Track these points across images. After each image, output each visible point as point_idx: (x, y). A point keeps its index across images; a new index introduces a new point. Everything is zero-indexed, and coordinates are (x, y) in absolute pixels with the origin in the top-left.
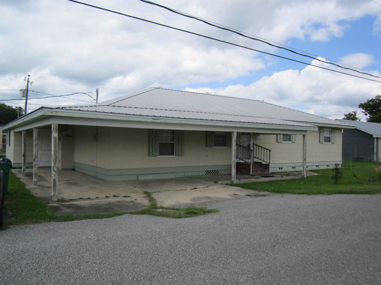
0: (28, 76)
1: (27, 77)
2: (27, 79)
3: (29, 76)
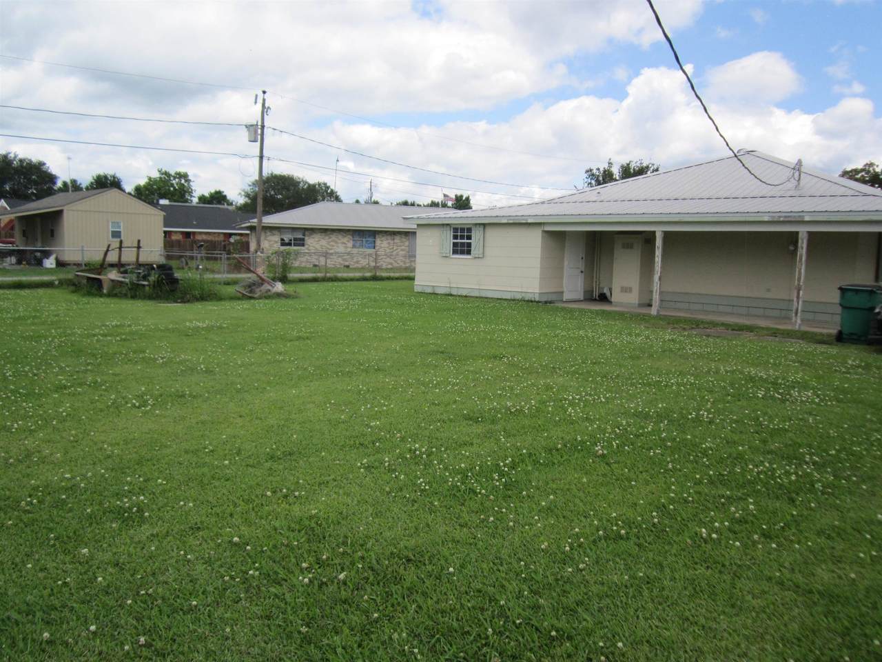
0: (262, 93)
1: (261, 95)
2: (260, 101)
3: (264, 92)
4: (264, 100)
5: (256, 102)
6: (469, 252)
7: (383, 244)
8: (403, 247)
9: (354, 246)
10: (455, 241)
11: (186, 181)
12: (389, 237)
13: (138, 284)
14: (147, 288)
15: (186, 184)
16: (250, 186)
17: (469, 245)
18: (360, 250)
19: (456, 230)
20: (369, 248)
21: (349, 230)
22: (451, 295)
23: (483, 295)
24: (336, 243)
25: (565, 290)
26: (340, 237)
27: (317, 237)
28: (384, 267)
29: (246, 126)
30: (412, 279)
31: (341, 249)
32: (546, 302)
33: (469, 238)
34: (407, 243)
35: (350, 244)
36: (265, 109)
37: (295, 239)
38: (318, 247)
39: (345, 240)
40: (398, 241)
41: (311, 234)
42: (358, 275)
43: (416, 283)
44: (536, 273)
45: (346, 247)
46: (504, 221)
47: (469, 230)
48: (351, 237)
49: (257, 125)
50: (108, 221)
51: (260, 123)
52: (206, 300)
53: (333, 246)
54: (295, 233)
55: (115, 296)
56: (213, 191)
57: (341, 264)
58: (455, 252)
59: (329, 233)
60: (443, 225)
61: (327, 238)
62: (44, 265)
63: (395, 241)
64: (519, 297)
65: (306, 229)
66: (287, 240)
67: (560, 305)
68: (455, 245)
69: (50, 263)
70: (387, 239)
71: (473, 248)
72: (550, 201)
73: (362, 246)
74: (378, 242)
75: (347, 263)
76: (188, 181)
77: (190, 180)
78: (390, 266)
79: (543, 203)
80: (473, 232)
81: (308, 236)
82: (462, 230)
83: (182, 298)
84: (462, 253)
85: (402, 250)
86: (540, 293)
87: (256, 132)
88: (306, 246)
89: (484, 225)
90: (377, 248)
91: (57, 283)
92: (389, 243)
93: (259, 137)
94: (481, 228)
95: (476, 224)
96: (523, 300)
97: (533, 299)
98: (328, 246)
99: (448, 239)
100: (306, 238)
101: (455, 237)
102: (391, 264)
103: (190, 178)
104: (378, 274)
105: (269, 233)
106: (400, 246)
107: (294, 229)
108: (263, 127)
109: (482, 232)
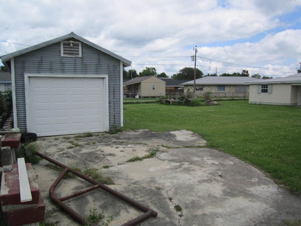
1: (195, 47)
4: (196, 49)
5: (194, 49)
6: (267, 92)
7: (227, 89)
8: (234, 90)
9: (218, 90)
10: (262, 89)
11: (154, 70)
12: (229, 87)
13: (181, 102)
14: (183, 103)
15: (154, 71)
16: (179, 72)
17: (267, 90)
18: (220, 91)
19: (262, 86)
20: (223, 90)
21: (216, 85)
22: (261, 104)
23: (271, 104)
24: (213, 89)
25: (298, 102)
26: (214, 87)
27: (206, 87)
28: (227, 96)
29: (191, 57)
30: (248, 100)
31: (214, 91)
32: (292, 106)
33: (267, 88)
34: (235, 89)
35: (217, 89)
36: (196, 51)
37: (200, 88)
38: (207, 90)
39: (215, 88)
40: (232, 88)
41: (205, 87)
42: (227, 99)
43: (249, 101)
44: (289, 98)
45: (216, 90)
46: (279, 83)
47: (267, 86)
48: (217, 87)
49: (194, 56)
50: (152, 85)
51: (195, 55)
52: (199, 106)
53: (211, 90)
54: (200, 87)
55: (174, 105)
56: (162, 73)
57: (214, 96)
58: (262, 92)
59: (210, 86)
60: (258, 84)
61: (210, 88)
62: (136, 97)
63: (231, 88)
64: (283, 104)
65: (203, 85)
66: (197, 89)
67: (297, 107)
68: (262, 90)
69: (137, 97)
70: (228, 87)
71: (268, 91)
72: (292, 76)
73: (220, 90)
74: (226, 88)
75: (215, 95)
76: (155, 70)
77: (156, 70)
78: (229, 96)
79: (290, 77)
80: (268, 86)
81: (204, 87)
82: (265, 86)
83: (192, 105)
84: (265, 92)
85: (233, 91)
86: (290, 103)
87: (194, 58)
88: (203, 90)
89: (272, 84)
90: (225, 90)
91: (155, 102)
92: (229, 89)
93: (195, 59)
94: (271, 85)
95: (269, 84)
96: (285, 106)
97: (288, 105)
98: (210, 90)
99: (260, 88)
100: (203, 88)
101: (262, 88)
102: (230, 95)
103: (156, 69)
104: (233, 98)
105: (192, 87)
106: (233, 89)
107: (199, 85)
108: (196, 56)
109: (271, 86)
